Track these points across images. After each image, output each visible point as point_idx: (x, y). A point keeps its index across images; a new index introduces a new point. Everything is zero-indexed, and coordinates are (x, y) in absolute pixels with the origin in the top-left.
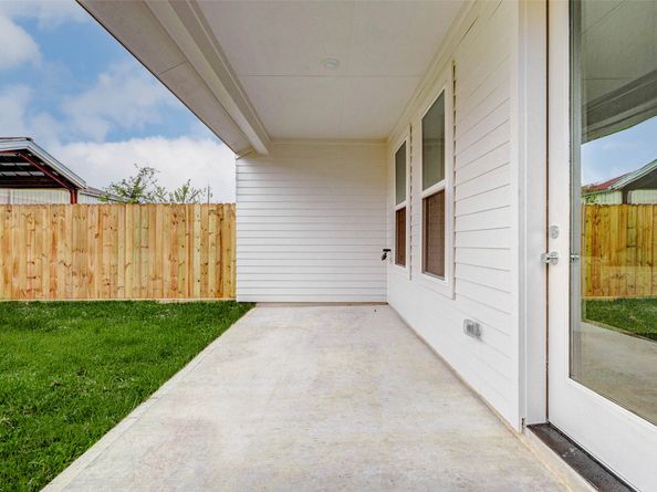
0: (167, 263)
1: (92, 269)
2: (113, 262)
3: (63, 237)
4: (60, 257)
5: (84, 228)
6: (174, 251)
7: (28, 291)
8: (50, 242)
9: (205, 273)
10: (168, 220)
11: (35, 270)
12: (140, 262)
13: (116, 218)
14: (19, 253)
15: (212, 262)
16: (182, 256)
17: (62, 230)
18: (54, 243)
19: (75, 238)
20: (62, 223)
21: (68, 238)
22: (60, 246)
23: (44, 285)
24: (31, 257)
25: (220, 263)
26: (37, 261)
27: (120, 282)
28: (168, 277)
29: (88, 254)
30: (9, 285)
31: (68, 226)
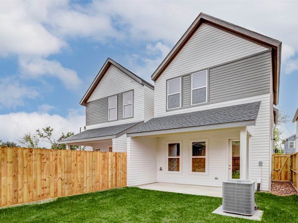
0: (101, 176)
1: (73, 180)
2: (82, 177)
3: (61, 166)
4: (59, 176)
5: (70, 161)
6: (103, 170)
7: (42, 195)
8: (54, 169)
9: (112, 178)
10: (101, 158)
11: (46, 184)
12: (92, 176)
13: (83, 157)
14: (37, 175)
15: (114, 174)
16: (106, 172)
17: (60, 162)
18: (56, 169)
19: (66, 167)
20: (60, 159)
21: (63, 166)
22: (59, 170)
23: (51, 190)
24: (44, 177)
25: (116, 174)
26: (47, 179)
27: (85, 186)
28: (101, 181)
29: (72, 174)
30: (31, 193)
31: (63, 161)
